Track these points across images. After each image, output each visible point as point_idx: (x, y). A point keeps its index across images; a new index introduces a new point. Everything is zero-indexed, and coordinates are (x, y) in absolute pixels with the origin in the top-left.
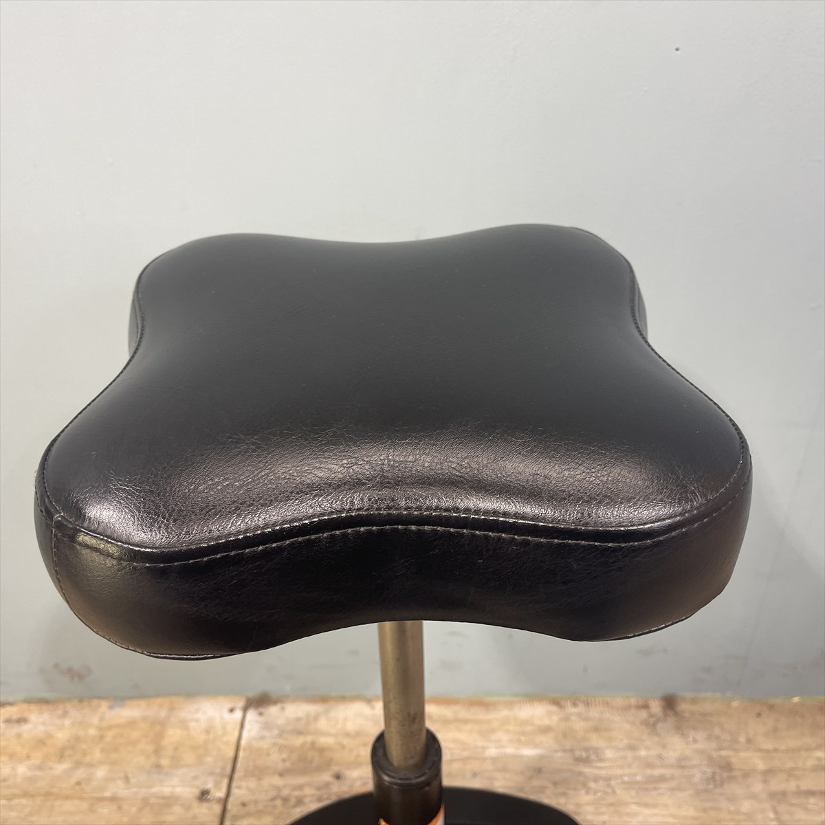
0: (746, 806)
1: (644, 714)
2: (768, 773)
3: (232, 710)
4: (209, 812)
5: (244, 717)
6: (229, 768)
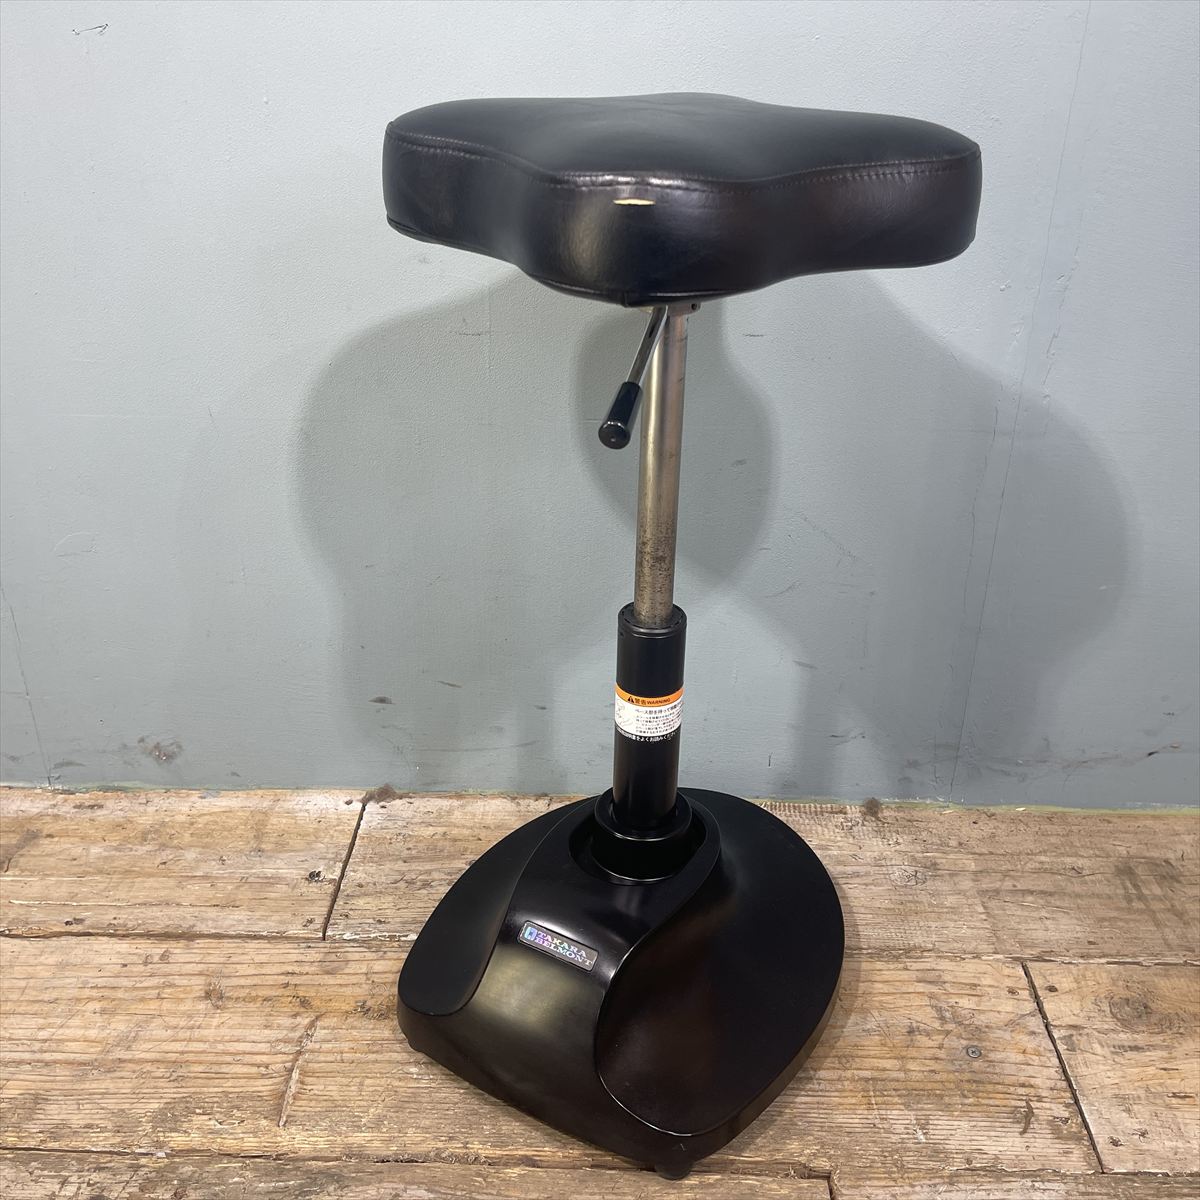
0: (950, 901)
2: (977, 875)
3: (349, 803)
4: (320, 892)
5: (363, 809)
6: (344, 854)
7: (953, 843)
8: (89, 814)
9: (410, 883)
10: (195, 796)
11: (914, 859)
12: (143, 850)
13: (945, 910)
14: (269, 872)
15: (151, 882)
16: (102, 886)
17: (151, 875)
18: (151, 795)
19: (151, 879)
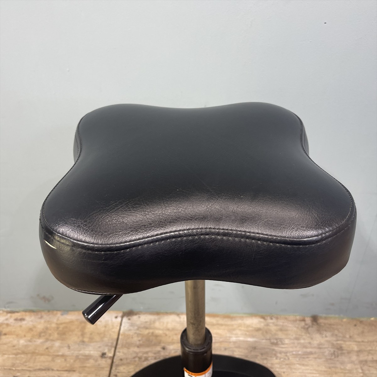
0: (349, 366)
1: (303, 324)
2: (359, 352)
3: (116, 317)
4: (105, 363)
5: (122, 320)
6: (115, 343)
7: (348, 336)
8: (19, 323)
9: (140, 358)
10: (59, 314)
11: (333, 344)
12: (39, 341)
13: (347, 371)
14: (87, 352)
15: (42, 358)
16: (24, 360)
17: (42, 355)
18: (43, 313)
19: (42, 357)
